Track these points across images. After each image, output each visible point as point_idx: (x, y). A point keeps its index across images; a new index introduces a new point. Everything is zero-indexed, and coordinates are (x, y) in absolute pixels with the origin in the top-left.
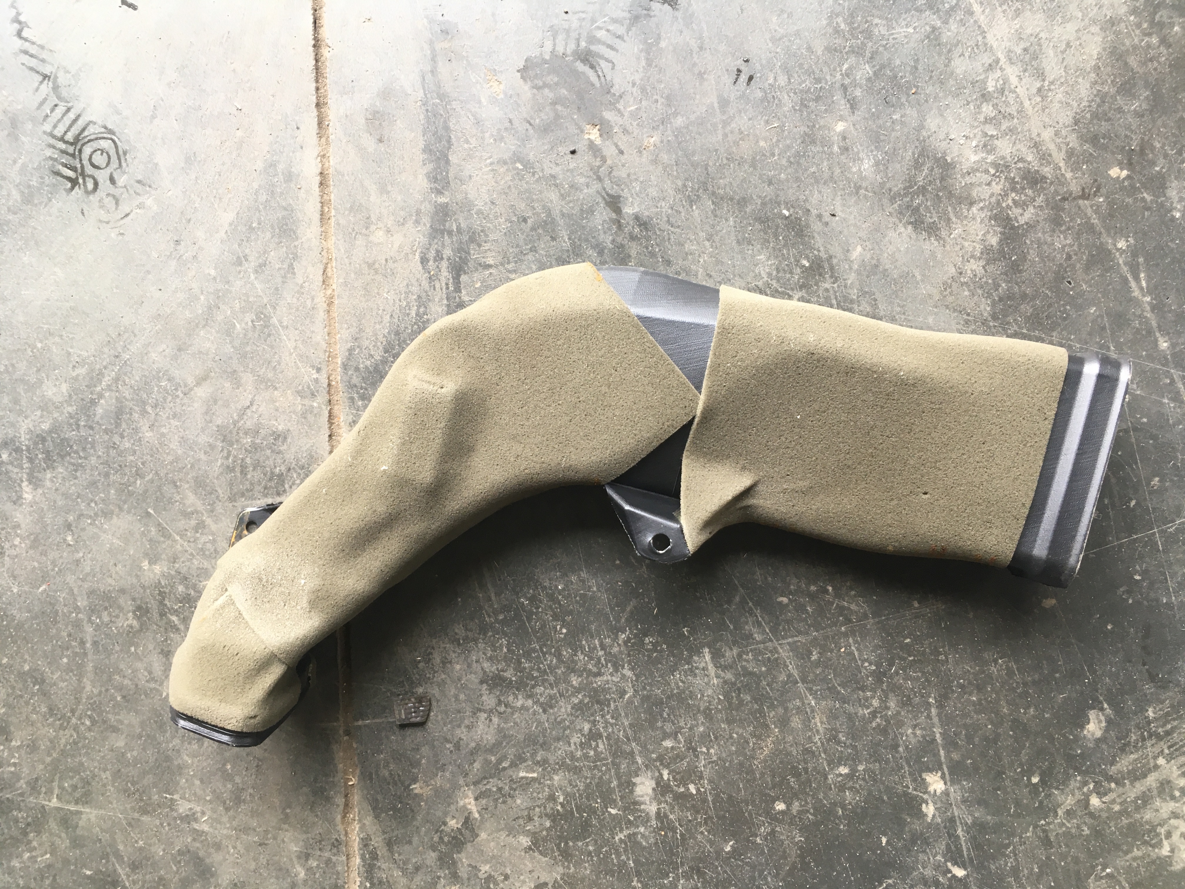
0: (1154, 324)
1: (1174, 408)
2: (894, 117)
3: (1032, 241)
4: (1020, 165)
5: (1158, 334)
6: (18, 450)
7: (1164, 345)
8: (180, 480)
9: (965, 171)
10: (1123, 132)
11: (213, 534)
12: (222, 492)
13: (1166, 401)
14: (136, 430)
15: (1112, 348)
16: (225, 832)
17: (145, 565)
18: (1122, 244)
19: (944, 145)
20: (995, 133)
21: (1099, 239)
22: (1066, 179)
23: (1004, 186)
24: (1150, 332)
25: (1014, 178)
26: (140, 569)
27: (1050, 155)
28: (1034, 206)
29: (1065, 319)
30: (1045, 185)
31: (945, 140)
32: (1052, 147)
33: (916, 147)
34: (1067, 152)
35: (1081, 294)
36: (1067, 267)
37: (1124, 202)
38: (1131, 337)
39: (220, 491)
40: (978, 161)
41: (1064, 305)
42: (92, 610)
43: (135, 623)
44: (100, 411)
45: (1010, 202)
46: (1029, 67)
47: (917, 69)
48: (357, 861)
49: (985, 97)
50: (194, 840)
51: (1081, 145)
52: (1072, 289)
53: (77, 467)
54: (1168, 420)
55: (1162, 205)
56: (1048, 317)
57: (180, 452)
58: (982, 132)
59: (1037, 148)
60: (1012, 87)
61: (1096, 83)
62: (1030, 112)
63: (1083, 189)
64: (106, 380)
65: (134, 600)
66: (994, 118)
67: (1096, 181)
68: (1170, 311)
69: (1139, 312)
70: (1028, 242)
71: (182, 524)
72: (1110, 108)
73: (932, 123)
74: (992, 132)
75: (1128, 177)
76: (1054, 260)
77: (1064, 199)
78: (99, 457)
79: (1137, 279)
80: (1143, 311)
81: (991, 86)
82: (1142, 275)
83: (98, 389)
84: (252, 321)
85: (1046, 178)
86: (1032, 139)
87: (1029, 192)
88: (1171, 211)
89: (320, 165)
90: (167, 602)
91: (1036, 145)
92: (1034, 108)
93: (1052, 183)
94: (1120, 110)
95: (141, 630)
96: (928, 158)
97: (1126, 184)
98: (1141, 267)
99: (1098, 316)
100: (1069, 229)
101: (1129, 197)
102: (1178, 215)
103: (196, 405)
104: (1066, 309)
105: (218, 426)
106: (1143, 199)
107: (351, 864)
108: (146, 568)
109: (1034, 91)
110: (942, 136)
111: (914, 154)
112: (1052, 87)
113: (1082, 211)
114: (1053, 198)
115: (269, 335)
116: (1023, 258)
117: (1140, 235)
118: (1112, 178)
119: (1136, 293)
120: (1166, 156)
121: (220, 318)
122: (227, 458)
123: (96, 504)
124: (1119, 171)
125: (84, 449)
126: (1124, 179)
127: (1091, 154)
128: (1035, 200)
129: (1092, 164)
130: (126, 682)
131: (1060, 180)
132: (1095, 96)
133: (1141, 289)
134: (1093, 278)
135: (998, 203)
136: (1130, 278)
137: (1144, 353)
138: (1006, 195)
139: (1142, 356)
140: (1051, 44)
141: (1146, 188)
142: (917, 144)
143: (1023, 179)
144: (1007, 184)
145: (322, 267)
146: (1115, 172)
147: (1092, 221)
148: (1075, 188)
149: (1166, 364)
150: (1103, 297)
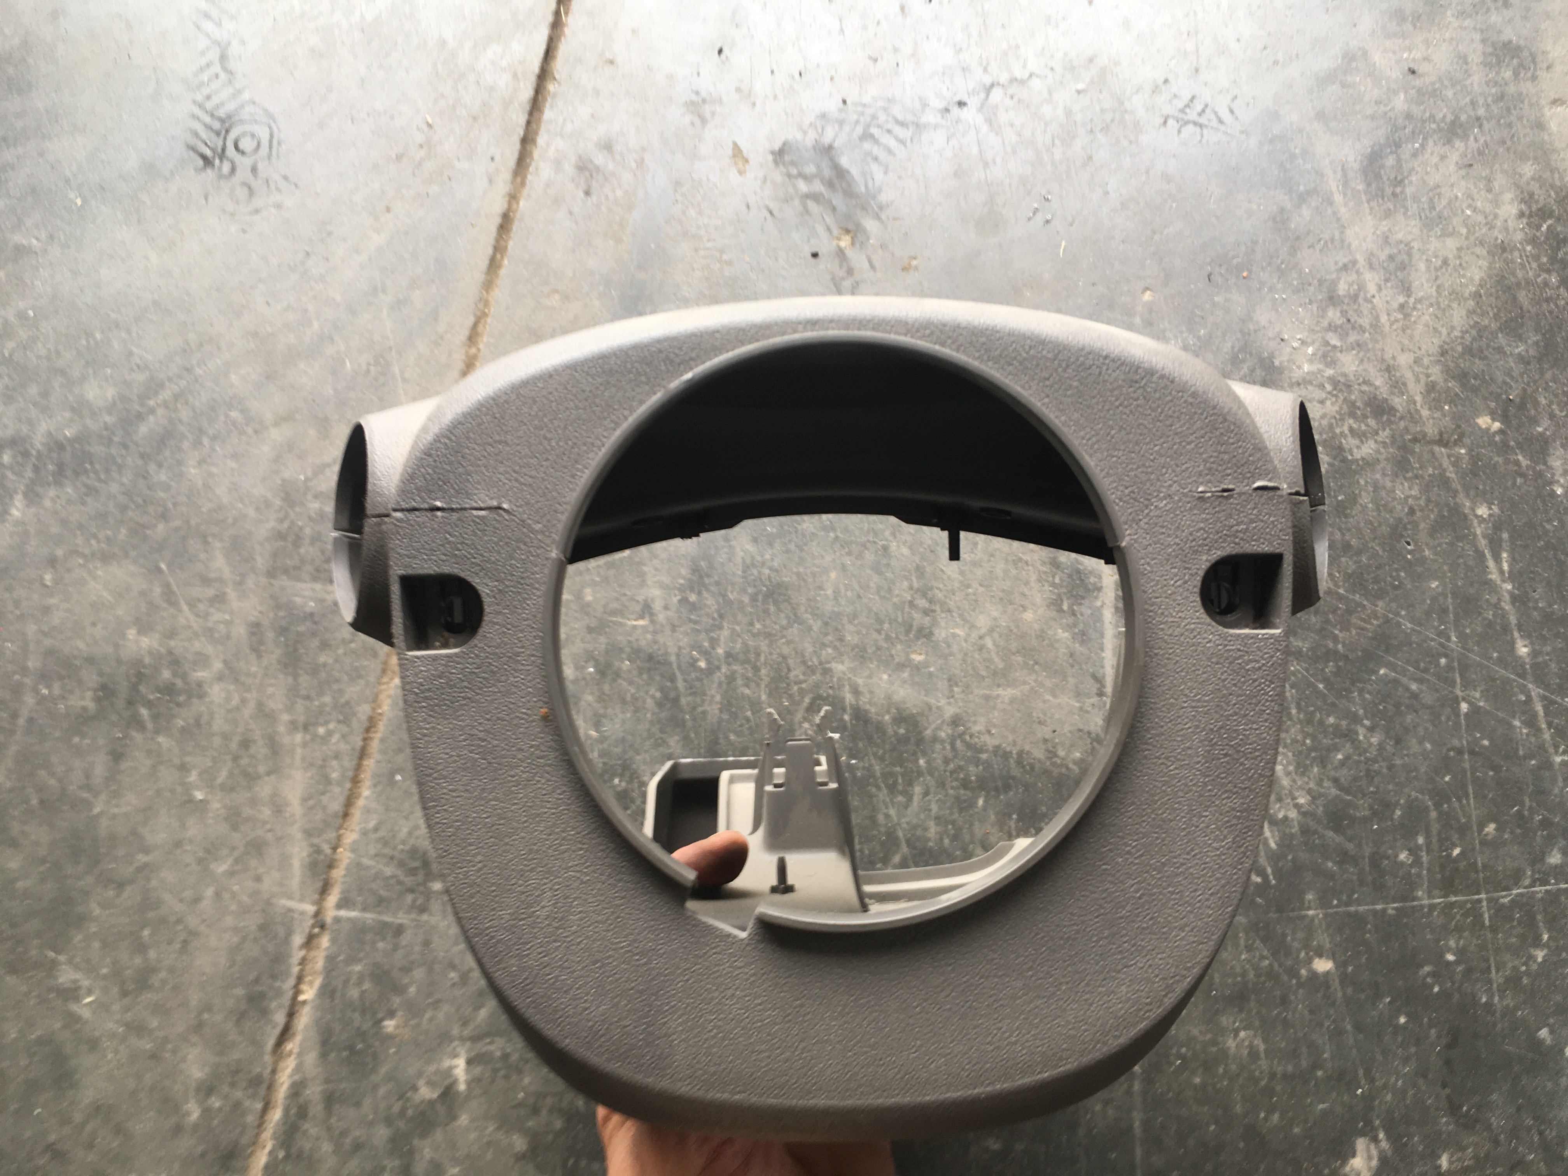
0: (1513, 620)
1: (1527, 735)
2: (1216, 299)
3: (1367, 482)
4: (1365, 388)
5: (1516, 634)
6: (26, 454)
7: (1523, 650)
8: (214, 536)
9: (1294, 380)
10: (1500, 377)
11: (232, 613)
12: (261, 562)
13: (1517, 723)
14: (180, 463)
15: (1454, 639)
16: (110, 1025)
17: (131, 633)
18: (1483, 511)
19: (1273, 345)
20: (1339, 344)
21: (1454, 497)
22: (1421, 417)
23: (1341, 408)
24: (1506, 629)
25: (1355, 401)
26: (123, 636)
27: (1404, 384)
28: (1376, 441)
29: (1396, 588)
30: (1393, 419)
31: (1274, 339)
32: (1409, 375)
33: (1238, 339)
34: (1427, 385)
35: (1422, 561)
36: (1409, 523)
37: (1491, 459)
38: (1479, 629)
39: (259, 560)
40: (1313, 373)
41: (1397, 570)
42: (44, 677)
43: (91, 705)
44: (143, 429)
45: (1346, 429)
46: (1393, 278)
47: (1253, 251)
48: (276, 1115)
49: (1333, 299)
50: (65, 1027)
51: (1446, 381)
52: (1410, 552)
53: (91, 491)
54: (1517, 749)
55: (1540, 475)
56: (1376, 581)
57: (225, 501)
58: (1323, 338)
59: (1389, 372)
60: (1369, 296)
61: (1474, 312)
62: (1387, 329)
63: (1441, 434)
64: (166, 394)
65: (101, 674)
66: (1341, 327)
67: (1459, 427)
68: (1536, 608)
69: (1494, 600)
70: (1362, 482)
71: (197, 591)
72: (1488, 346)
73: (1263, 316)
74: (1335, 341)
75: (1501, 432)
76: (1391, 512)
77: (1415, 440)
78: (123, 484)
79: (1497, 559)
80: (1499, 600)
81: (1342, 288)
82: (1505, 555)
83: (151, 403)
84: (369, 364)
85: (1396, 411)
86: (1383, 360)
87: (1372, 422)
88: (1551, 483)
89: (506, 206)
90: (142, 689)
91: (1388, 369)
92: (1391, 325)
93: (1402, 418)
94: (1500, 350)
95: (94, 718)
96: (1251, 354)
97: (1497, 438)
98: (1504, 545)
99: (1440, 594)
100: (1416, 477)
101: (1498, 455)
102: (1559, 491)
103: (265, 448)
104: (1399, 576)
105: (284, 480)
106: (1517, 463)
107: (268, 1117)
108: (131, 637)
109: (1395, 305)
110: (1271, 334)
111: (1233, 347)
112: (1419, 306)
113: (1436, 459)
114: (1402, 436)
115: (384, 385)
116: (1353, 499)
117: (1508, 505)
118: (1480, 428)
119: (1494, 576)
120: (1552, 416)
121: (330, 350)
122: (281, 521)
123: (98, 542)
124: (1490, 421)
125: (107, 471)
126: (1496, 433)
127: (1457, 395)
128: (1377, 433)
129: (1456, 406)
130: (52, 782)
131: (1413, 417)
132: (1471, 327)
133: (1502, 572)
134: (1440, 545)
135: (1331, 427)
136: (1488, 555)
137: (1495, 655)
138: (1343, 420)
139: (1491, 658)
140: (1424, 257)
141: (1521, 448)
142: (1239, 336)
143: (1367, 404)
144: (1345, 407)
145: (472, 319)
146: (1484, 421)
147: (1448, 474)
148: (1431, 430)
149: (1523, 676)
150: (1450, 571)
